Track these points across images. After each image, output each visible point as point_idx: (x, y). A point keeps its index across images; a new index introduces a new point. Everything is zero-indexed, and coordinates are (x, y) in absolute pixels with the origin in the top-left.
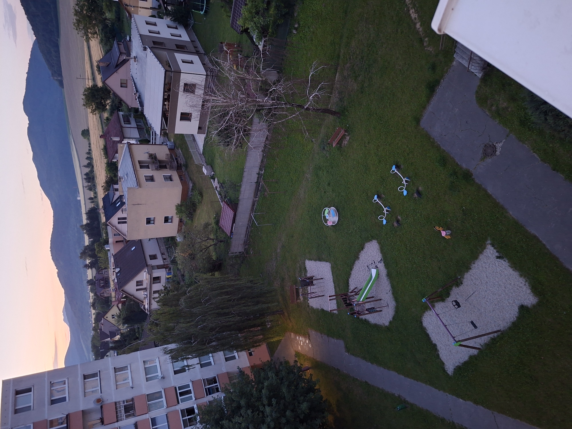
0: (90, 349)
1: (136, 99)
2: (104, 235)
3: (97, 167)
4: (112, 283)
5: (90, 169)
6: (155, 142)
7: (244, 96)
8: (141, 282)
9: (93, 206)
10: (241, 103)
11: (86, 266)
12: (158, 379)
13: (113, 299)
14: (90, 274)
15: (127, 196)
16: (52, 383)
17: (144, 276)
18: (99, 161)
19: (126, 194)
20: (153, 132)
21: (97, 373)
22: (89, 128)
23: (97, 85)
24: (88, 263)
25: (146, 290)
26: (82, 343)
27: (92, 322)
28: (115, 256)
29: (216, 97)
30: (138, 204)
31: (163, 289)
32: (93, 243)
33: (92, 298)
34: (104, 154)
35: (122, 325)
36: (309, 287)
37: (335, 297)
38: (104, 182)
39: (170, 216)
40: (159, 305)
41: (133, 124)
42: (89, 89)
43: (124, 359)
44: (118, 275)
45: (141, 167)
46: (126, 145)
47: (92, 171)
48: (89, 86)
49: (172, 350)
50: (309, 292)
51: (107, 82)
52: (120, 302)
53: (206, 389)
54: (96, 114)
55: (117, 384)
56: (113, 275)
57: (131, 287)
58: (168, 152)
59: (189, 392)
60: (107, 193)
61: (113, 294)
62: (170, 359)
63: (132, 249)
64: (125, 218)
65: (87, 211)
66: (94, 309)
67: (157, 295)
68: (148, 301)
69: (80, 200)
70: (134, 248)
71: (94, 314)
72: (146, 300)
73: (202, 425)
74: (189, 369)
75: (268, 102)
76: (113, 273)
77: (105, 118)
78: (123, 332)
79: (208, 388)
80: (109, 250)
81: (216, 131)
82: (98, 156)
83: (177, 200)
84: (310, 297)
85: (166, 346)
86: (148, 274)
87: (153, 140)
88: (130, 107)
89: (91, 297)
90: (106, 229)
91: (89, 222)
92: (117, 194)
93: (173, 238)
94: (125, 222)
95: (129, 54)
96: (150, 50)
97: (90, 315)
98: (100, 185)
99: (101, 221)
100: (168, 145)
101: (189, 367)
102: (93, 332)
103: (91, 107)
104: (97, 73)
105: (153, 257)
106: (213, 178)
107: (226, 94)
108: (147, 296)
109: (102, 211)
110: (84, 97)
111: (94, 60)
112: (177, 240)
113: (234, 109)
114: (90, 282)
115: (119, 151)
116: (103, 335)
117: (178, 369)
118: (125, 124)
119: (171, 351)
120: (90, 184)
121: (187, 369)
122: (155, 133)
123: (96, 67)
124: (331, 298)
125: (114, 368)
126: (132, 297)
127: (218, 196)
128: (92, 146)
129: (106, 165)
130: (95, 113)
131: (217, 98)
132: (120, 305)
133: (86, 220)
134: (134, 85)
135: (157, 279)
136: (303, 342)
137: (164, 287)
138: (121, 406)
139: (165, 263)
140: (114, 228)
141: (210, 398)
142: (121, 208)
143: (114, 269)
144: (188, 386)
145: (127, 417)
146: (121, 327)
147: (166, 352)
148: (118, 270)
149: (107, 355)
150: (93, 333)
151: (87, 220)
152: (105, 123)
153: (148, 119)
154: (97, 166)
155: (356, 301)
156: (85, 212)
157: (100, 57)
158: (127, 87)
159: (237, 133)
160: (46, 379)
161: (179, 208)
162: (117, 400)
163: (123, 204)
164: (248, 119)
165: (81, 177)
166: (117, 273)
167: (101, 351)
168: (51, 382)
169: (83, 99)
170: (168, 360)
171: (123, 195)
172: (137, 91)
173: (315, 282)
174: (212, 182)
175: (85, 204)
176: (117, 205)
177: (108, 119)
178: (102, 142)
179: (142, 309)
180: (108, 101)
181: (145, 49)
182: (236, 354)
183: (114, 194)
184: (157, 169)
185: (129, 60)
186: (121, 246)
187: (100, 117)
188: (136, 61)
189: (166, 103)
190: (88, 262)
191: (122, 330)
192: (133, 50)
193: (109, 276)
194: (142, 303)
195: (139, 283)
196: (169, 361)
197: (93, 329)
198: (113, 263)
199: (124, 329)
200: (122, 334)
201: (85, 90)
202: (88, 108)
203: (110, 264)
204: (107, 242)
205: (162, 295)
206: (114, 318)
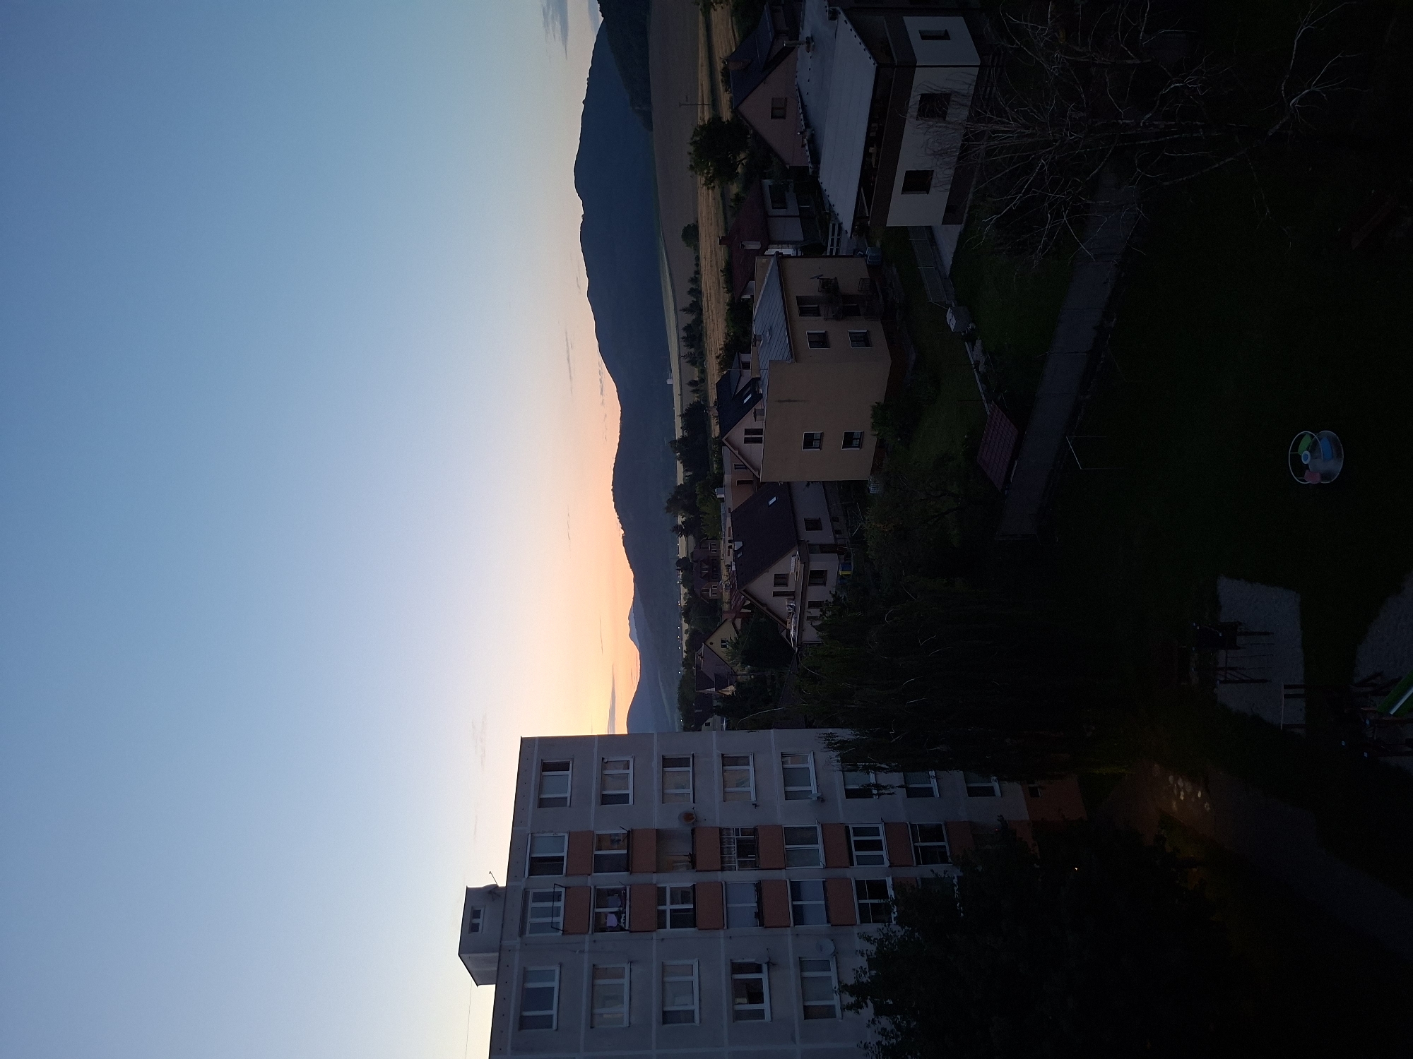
0: (677, 705)
1: (803, 146)
2: (715, 466)
3: (710, 311)
4: (724, 572)
5: (694, 317)
6: (837, 250)
7: (1082, 114)
8: (785, 578)
9: (696, 399)
10: (1071, 136)
11: (678, 530)
12: (809, 798)
13: (726, 607)
14: (683, 546)
15: (766, 380)
16: (606, 761)
17: (791, 565)
18: (713, 299)
19: (765, 375)
20: (834, 225)
21: (689, 758)
22: (697, 222)
23: (720, 118)
24: (680, 523)
25: (792, 597)
26: (661, 688)
27: (682, 648)
28: (734, 514)
29: (1003, 123)
30: (789, 401)
31: (831, 600)
32: (690, 481)
33: (684, 599)
34: (726, 282)
35: (740, 664)
36: (1222, 653)
37: (1302, 691)
38: (721, 347)
39: (857, 431)
40: (822, 638)
41: (793, 208)
42: (703, 127)
43: (741, 741)
44: (739, 556)
45: (803, 312)
46: (772, 260)
47: (699, 321)
48: (704, 121)
49: (845, 742)
50: (1221, 665)
51: (744, 108)
52: (739, 615)
53: (916, 848)
54: (714, 187)
55: (728, 790)
56: (729, 555)
57: (763, 586)
58: (865, 275)
59: (877, 845)
60: (725, 372)
61: (726, 596)
62: (838, 761)
63: (771, 503)
64: (759, 431)
65: (684, 409)
66: (687, 621)
67: (816, 612)
68: (795, 623)
69: (672, 385)
70: (775, 499)
71: (686, 632)
72: (793, 619)
73: (903, 928)
74: (879, 795)
75: (1154, 124)
76: (729, 551)
77: (733, 197)
78: (741, 681)
79: (922, 848)
80: (722, 500)
81: (995, 217)
82: (712, 288)
83: (877, 394)
84: (1222, 679)
85: (830, 730)
86: (799, 562)
87: (832, 245)
88: (788, 167)
89: (682, 596)
90: (720, 453)
91: (686, 434)
92: (748, 375)
93: (860, 486)
94: (759, 441)
95: (794, 33)
96: (845, 18)
97: (679, 633)
98: (713, 353)
99: (710, 434)
100: (867, 256)
101: (880, 790)
102: (682, 669)
103: (705, 171)
104: (721, 87)
105: (814, 525)
106: (971, 338)
107: (1032, 111)
108: (795, 611)
109: (714, 412)
110: (691, 149)
111: (717, 58)
112: (869, 492)
113: (1050, 152)
114: (683, 564)
115: (757, 274)
116: (703, 681)
117: (856, 787)
118: (776, 208)
119: (843, 745)
120: (692, 350)
121: (875, 792)
122: (840, 228)
123: (720, 74)
124: (1291, 692)
125: (723, 755)
126: (765, 609)
127: (980, 386)
128: (703, 262)
129: (728, 308)
130: (712, 185)
131: (1008, 127)
132: (738, 622)
133: (681, 430)
134: (801, 111)
135: (817, 577)
136: (1185, 792)
137: (834, 596)
138: (731, 838)
139: (839, 542)
140: (737, 452)
141: (926, 871)
142: (753, 410)
143: (730, 541)
144: (875, 831)
145: (743, 865)
146: (737, 668)
147: (831, 745)
148: (738, 545)
149: (707, 722)
150: (682, 671)
151: (683, 431)
152: (731, 209)
153: (827, 193)
154: (708, 310)
155: (1375, 712)
156: (679, 413)
157: (731, 49)
158: (784, 117)
159: (1051, 218)
160: (595, 750)
161: (881, 414)
162: (723, 826)
163: (757, 398)
164: (1088, 179)
165: (676, 335)
166: (736, 552)
167: (696, 711)
168: (603, 759)
169: (690, 154)
170: (834, 764)
171: (759, 379)
172: (807, 125)
173: (1241, 640)
174: (968, 349)
175: (681, 395)
176: (745, 401)
177: (738, 198)
178: (722, 254)
179: (782, 637)
180: (742, 156)
181: (833, 16)
182: (996, 786)
183: (741, 376)
184: (837, 318)
185: (794, 48)
186: (746, 494)
187: (723, 195)
188: (811, 48)
189: (871, 150)
190: (680, 520)
191: (740, 675)
192: (806, 23)
193: (719, 557)
194: (784, 625)
195: (781, 580)
196: (837, 765)
197: (683, 662)
198: (729, 527)
199: (744, 675)
200: (739, 685)
201: (696, 134)
202: (700, 174)
203: (723, 530)
204: (719, 482)
205: (828, 614)
206: (725, 646)
